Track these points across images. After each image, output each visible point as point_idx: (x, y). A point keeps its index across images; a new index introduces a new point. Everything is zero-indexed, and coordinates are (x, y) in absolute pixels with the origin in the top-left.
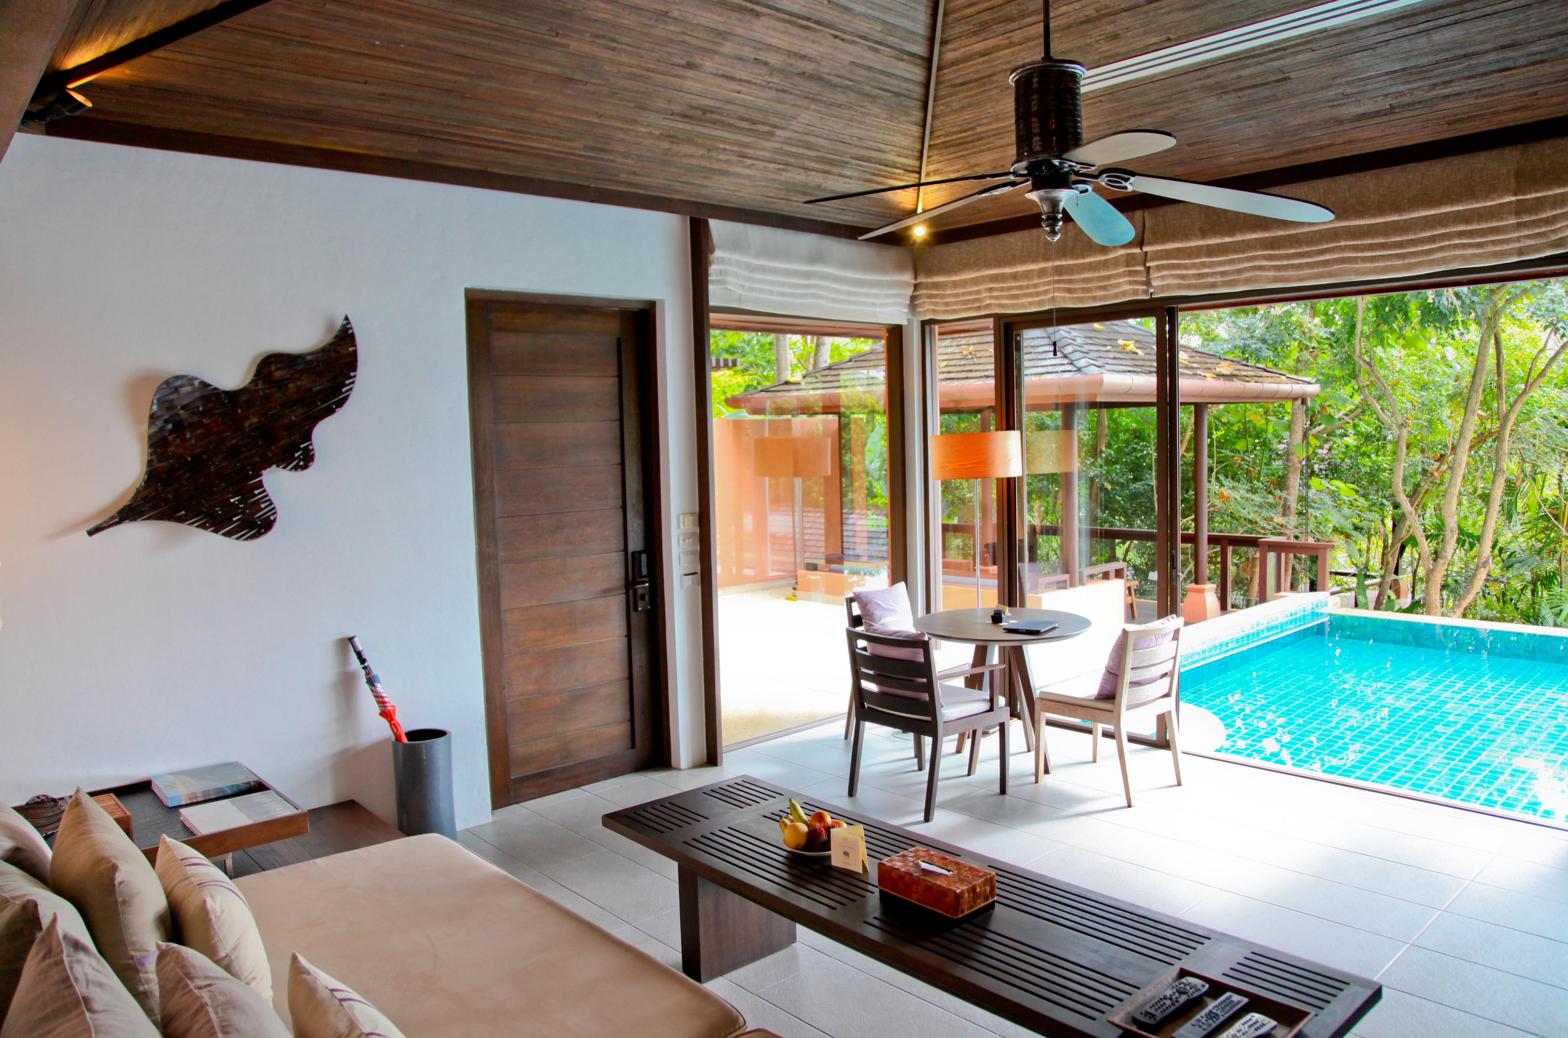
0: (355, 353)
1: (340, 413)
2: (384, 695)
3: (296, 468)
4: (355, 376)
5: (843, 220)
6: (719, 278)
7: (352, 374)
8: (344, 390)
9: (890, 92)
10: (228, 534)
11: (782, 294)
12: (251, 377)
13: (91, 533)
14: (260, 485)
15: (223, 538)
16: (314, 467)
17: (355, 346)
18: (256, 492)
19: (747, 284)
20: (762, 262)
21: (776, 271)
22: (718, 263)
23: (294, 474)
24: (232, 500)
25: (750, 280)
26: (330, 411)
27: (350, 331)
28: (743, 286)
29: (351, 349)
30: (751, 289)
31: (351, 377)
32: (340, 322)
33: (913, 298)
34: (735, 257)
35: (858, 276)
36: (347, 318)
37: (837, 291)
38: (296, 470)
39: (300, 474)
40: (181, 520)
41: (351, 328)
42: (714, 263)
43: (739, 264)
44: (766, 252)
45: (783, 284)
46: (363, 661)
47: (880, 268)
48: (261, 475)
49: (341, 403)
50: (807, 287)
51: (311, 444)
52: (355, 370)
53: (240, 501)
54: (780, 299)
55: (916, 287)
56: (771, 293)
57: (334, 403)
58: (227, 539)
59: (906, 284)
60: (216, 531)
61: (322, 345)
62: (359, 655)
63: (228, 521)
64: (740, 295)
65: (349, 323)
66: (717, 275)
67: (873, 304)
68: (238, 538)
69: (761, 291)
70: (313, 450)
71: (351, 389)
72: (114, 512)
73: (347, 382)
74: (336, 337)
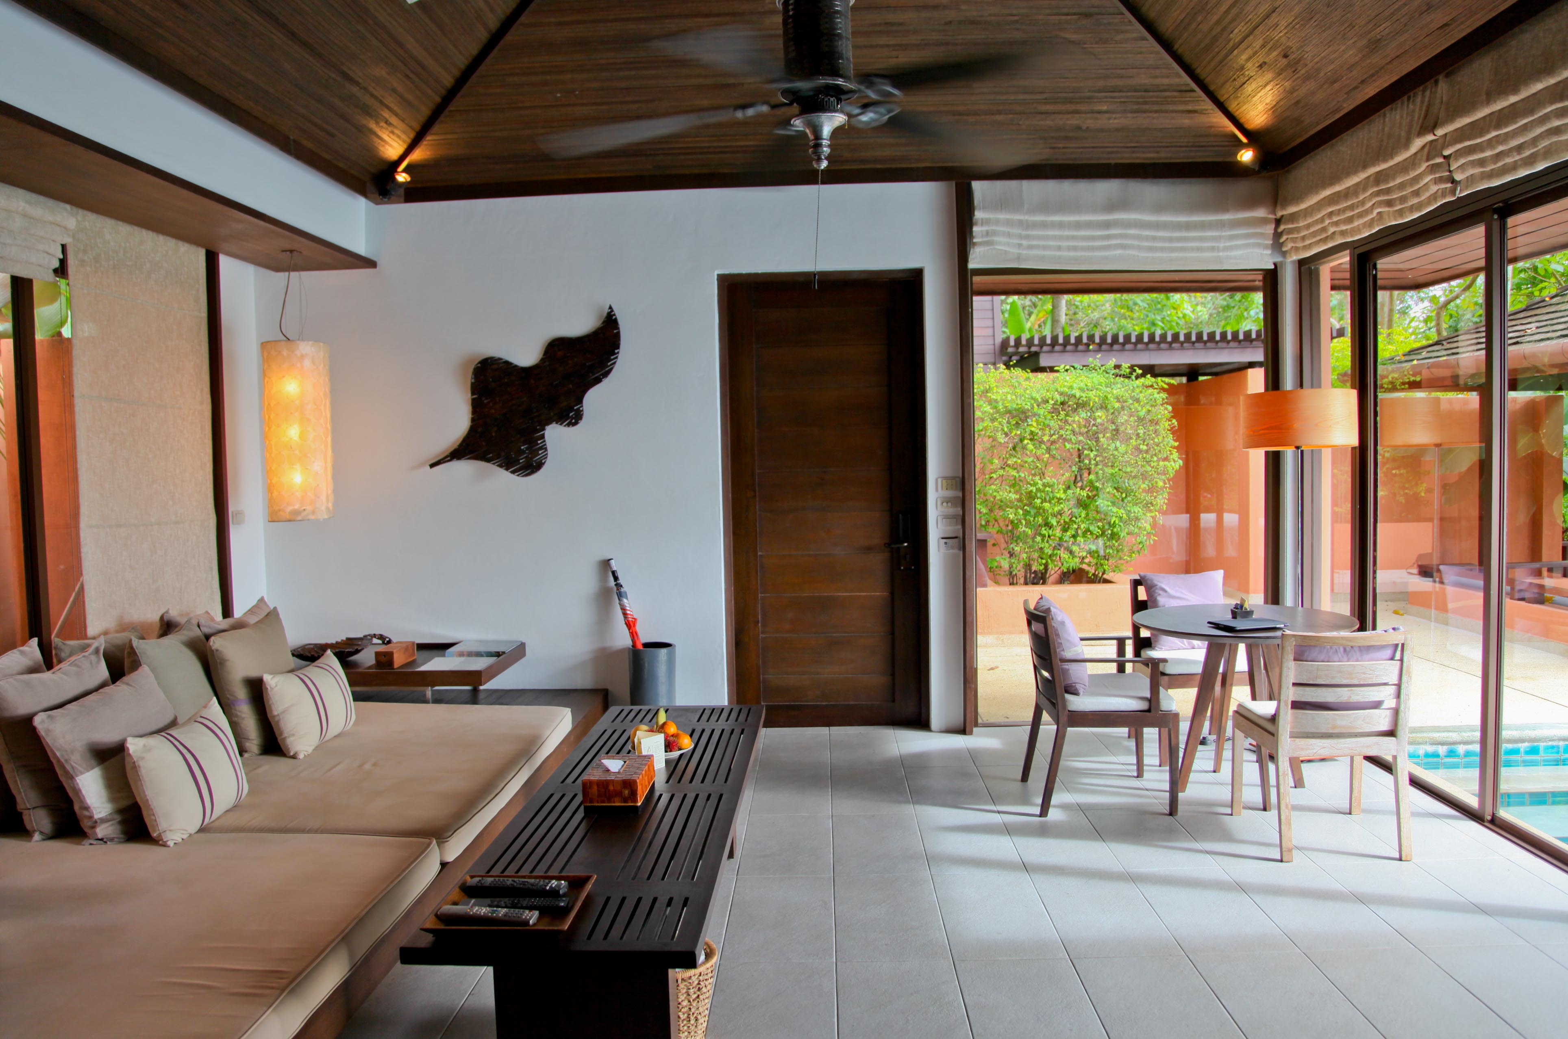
0: (618, 333)
1: (606, 382)
2: (628, 608)
3: (568, 425)
4: (618, 353)
5: (1147, 159)
6: (985, 239)
7: (616, 351)
8: (609, 364)
9: (1074, 14)
10: (513, 472)
11: (1075, 249)
12: (541, 356)
13: (432, 466)
14: (543, 436)
15: (510, 474)
16: (582, 423)
17: (618, 328)
18: (539, 442)
19: (1025, 243)
20: (1039, 218)
21: (1061, 225)
22: (982, 225)
23: (567, 429)
24: (522, 448)
25: (1027, 237)
26: (598, 381)
27: (614, 317)
28: (1020, 245)
29: (615, 331)
30: (1030, 247)
31: (615, 354)
32: (607, 310)
33: (1277, 235)
34: (1002, 216)
35: (1182, 218)
36: (610, 308)
37: (1154, 239)
38: (569, 426)
39: (571, 429)
40: (488, 460)
41: (614, 315)
42: (976, 224)
43: (1009, 223)
44: (1045, 207)
45: (1074, 238)
46: (616, 578)
47: (1220, 206)
48: (544, 429)
49: (607, 374)
50: (1108, 237)
51: (582, 406)
52: (618, 347)
53: (527, 449)
54: (1072, 254)
55: (1278, 222)
56: (1059, 248)
57: (601, 375)
58: (512, 475)
59: (1263, 221)
60: (507, 469)
61: (594, 330)
62: (614, 573)
63: (517, 462)
64: (1020, 254)
65: (612, 311)
66: (982, 237)
67: (1213, 249)
68: (518, 475)
69: (1045, 248)
70: (582, 411)
71: (615, 363)
72: (448, 453)
73: (612, 357)
74: (604, 322)
